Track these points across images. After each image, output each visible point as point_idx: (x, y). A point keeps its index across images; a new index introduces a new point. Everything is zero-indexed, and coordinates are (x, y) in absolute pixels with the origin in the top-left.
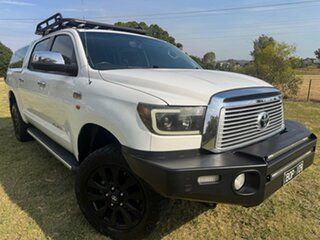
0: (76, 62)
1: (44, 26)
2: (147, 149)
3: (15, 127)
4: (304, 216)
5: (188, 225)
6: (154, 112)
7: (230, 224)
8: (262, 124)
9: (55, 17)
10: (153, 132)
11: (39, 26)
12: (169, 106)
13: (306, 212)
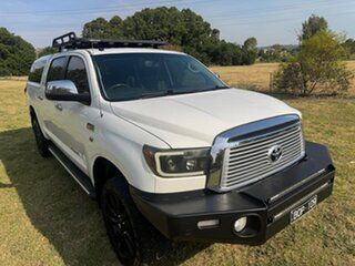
0: (89, 90)
1: (60, 41)
2: (152, 191)
3: (38, 141)
4: (326, 245)
5: (203, 253)
6: (157, 155)
7: (246, 253)
8: (273, 158)
9: (69, 35)
10: (158, 175)
11: (55, 41)
12: (172, 150)
13: (328, 241)
